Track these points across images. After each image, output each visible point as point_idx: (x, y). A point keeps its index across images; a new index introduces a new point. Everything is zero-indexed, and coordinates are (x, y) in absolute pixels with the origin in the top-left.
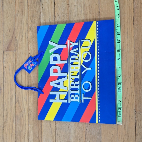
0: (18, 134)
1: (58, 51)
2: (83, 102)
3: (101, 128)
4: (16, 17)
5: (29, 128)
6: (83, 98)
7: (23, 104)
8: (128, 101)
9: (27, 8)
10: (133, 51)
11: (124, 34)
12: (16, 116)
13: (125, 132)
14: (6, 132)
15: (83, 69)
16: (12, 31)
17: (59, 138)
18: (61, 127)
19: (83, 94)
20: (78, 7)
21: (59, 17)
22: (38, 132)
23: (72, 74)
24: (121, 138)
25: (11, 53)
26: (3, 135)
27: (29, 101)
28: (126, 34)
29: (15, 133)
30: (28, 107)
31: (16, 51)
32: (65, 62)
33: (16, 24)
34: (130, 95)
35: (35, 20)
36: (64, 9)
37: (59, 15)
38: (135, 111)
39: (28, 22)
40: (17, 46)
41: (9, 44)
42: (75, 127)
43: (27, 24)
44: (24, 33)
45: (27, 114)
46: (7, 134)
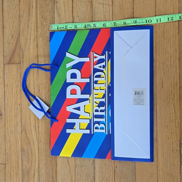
0: (26, 173)
3: (135, 165)
4: (21, 18)
5: (40, 165)
7: (32, 134)
8: (171, 130)
9: (35, 6)
10: (178, 64)
11: (166, 43)
12: (22, 150)
13: (166, 170)
14: (9, 171)
16: (16, 37)
17: (79, 179)
18: (82, 164)
20: (105, 5)
21: (79, 19)
22: (51, 170)
24: (161, 178)
25: (14, 67)
26: (5, 174)
27: (40, 130)
28: (169, 41)
29: (20, 172)
30: (38, 138)
31: (21, 63)
33: (21, 27)
34: (174, 122)
35: (47, 23)
36: (86, 8)
37: (78, 16)
38: (180, 144)
39: (37, 25)
40: (23, 58)
41: (12, 55)
42: (101, 164)
43: (36, 27)
44: (31, 39)
45: (37, 147)
46: (10, 173)
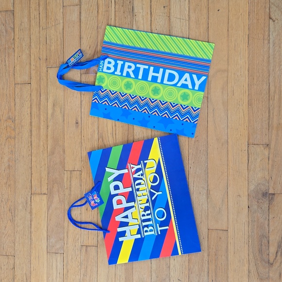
1: (119, 178)
2: (159, 233)
6: (159, 229)
15: (152, 194)
19: (158, 225)
23: (141, 202)
32: (130, 189)
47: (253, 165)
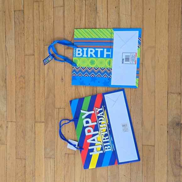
47: (171, 106)
